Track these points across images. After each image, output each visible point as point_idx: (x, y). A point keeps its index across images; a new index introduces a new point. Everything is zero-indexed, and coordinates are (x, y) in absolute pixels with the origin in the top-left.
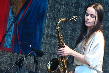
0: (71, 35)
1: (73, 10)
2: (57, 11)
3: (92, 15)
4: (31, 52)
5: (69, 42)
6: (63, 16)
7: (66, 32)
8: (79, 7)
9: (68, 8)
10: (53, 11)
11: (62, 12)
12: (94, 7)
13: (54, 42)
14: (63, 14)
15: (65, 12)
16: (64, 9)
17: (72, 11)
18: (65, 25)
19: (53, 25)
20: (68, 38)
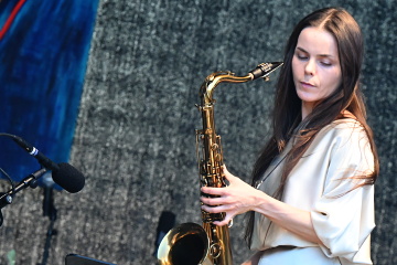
0: (184, 114)
1: (193, 20)
2: (132, 22)
3: (322, 59)
4: (36, 175)
5: (173, 140)
6: (155, 40)
7: (164, 101)
8: (218, 9)
9: (177, 10)
10: (116, 19)
11: (151, 24)
12: (327, 28)
13: (117, 139)
14: (157, 33)
15: (165, 27)
16: (161, 14)
17: (190, 24)
18: (163, 75)
19: (117, 73)
20: (171, 125)
